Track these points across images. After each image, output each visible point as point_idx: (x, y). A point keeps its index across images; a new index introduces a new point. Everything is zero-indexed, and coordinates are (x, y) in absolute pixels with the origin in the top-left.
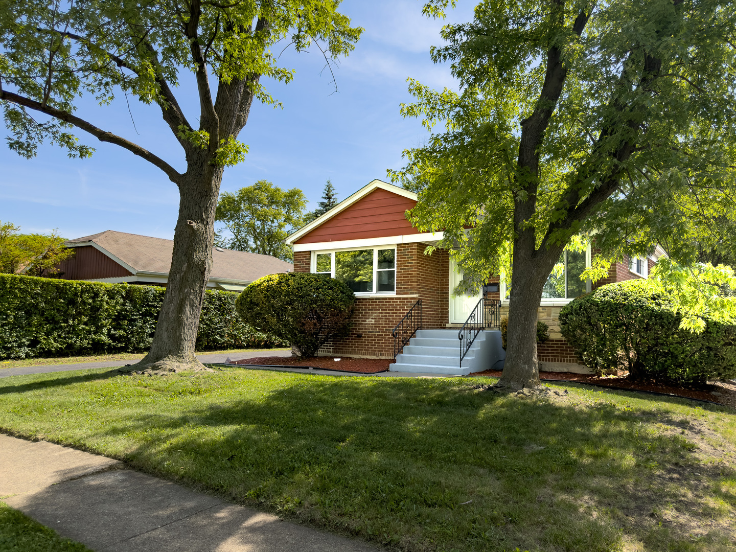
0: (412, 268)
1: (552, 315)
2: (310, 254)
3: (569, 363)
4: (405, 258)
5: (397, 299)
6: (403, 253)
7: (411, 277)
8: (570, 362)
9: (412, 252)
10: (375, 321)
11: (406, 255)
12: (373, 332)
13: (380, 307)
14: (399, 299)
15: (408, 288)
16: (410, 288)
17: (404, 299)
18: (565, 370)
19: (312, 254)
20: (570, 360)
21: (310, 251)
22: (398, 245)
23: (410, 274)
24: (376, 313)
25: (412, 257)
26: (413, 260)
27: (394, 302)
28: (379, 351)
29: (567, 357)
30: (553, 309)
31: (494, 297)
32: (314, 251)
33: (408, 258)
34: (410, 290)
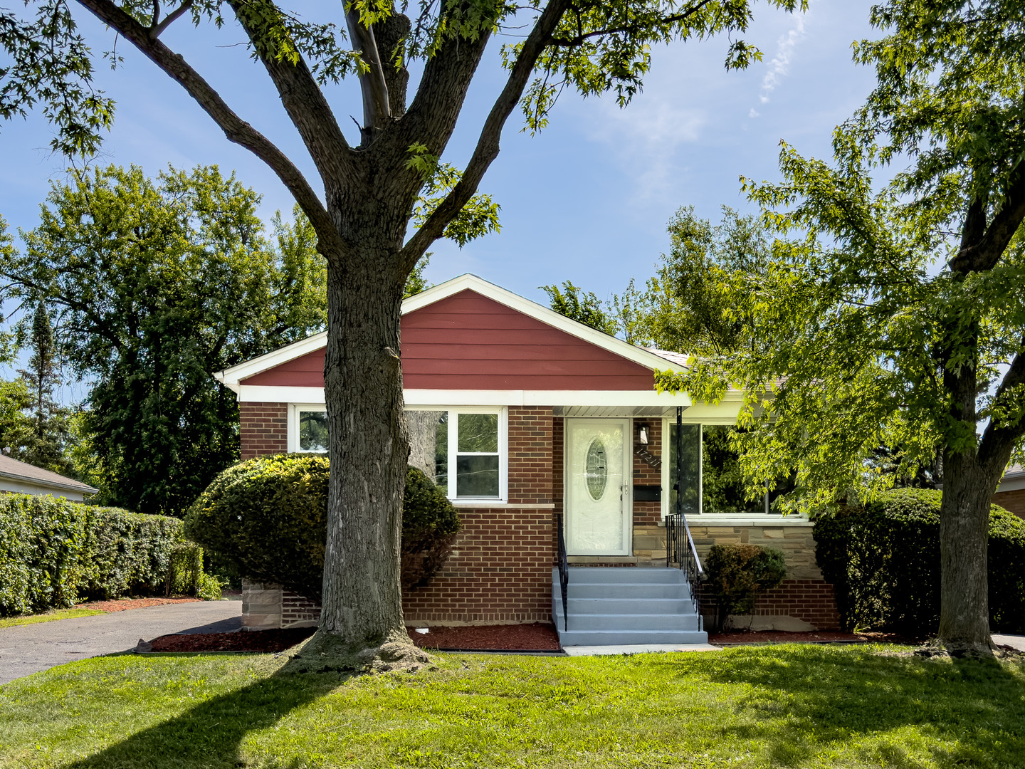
0: (543, 455)
1: (750, 540)
2: (286, 410)
3: (774, 616)
4: (528, 434)
5: (509, 510)
6: (522, 423)
7: (540, 470)
8: (777, 614)
9: (543, 423)
10: (461, 554)
11: (529, 429)
12: (456, 574)
13: (471, 527)
14: (517, 511)
15: (535, 491)
16: (540, 491)
17: (526, 511)
18: (770, 628)
19: (291, 412)
20: (777, 611)
21: (286, 404)
22: (510, 407)
23: (538, 465)
24: (462, 538)
25: (543, 434)
26: (544, 439)
27: (505, 517)
28: (469, 611)
29: (772, 606)
30: (750, 531)
31: (651, 510)
32: (295, 405)
33: (533, 434)
34: (538, 496)
